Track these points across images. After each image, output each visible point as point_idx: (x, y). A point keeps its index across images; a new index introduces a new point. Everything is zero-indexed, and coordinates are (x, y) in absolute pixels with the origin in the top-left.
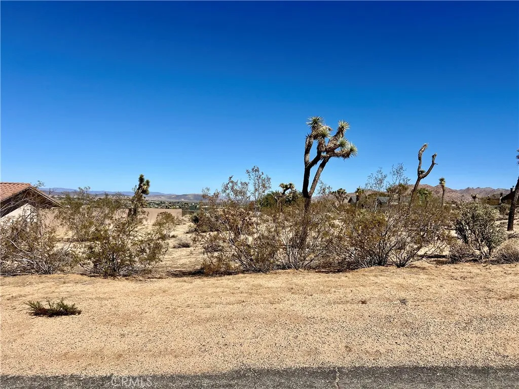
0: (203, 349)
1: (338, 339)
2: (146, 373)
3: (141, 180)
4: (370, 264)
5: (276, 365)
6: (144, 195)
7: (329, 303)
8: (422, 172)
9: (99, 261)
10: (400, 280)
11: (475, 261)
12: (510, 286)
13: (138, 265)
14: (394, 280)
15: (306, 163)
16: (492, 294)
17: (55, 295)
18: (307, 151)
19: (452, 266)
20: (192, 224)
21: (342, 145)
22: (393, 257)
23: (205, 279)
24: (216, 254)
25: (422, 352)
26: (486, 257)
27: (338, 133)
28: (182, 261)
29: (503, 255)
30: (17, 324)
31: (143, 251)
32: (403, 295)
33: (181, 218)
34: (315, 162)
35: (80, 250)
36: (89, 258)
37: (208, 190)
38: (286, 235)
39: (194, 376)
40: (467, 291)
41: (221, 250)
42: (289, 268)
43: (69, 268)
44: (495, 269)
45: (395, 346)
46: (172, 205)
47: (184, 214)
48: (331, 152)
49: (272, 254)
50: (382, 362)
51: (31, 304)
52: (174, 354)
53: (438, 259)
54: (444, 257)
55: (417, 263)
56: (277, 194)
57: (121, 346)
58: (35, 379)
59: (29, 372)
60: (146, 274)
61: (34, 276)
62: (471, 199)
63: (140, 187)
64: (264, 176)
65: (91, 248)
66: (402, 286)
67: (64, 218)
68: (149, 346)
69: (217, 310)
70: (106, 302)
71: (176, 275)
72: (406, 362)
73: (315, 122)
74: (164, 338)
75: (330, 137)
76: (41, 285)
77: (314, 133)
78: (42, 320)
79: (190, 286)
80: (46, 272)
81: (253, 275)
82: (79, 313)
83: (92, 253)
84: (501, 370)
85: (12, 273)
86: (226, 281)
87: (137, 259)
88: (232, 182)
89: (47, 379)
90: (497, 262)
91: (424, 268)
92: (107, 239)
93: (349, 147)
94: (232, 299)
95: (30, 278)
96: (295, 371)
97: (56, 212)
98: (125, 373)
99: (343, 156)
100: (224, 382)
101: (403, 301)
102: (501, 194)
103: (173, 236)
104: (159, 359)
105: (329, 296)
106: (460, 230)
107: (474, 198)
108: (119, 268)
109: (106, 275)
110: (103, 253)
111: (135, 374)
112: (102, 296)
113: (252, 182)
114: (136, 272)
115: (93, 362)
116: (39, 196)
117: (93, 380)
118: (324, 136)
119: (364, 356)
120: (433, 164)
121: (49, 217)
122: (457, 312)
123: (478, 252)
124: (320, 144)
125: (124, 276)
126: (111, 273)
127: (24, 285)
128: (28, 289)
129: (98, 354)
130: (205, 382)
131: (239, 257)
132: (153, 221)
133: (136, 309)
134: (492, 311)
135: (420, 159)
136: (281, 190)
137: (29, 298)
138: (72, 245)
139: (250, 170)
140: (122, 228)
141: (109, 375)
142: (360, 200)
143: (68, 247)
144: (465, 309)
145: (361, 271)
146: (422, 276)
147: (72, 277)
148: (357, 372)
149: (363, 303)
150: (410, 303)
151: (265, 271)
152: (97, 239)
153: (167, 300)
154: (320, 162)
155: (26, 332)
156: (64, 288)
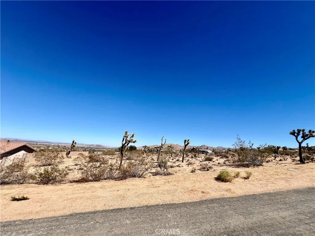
13: (57, 180)
15: (122, 144)
17: (22, 192)
18: (123, 141)
30: (5, 205)
48: (129, 141)
51: (12, 198)
60: (60, 182)
61: (16, 185)
71: (71, 182)
73: (126, 132)
76: (18, 189)
77: (126, 136)
78: (15, 202)
80: (21, 184)
82: (29, 199)
93: (135, 140)
95: (14, 186)
108: (50, 181)
109: (44, 184)
112: (40, 192)
114: (56, 182)
124: (126, 139)
125: (51, 184)
126: (47, 183)
127: (11, 189)
128: (13, 191)
151: (99, 181)
155: (8, 207)
156: (27, 190)
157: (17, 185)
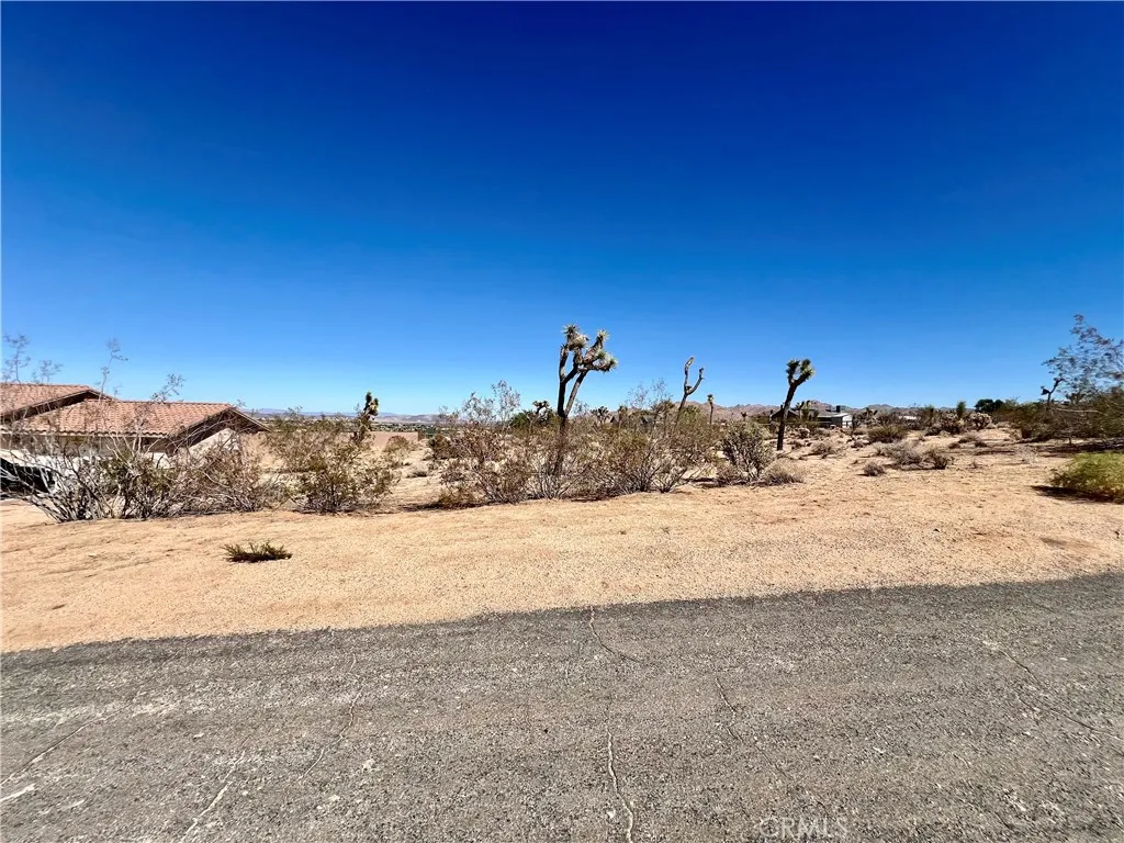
0: (439, 592)
1: (594, 575)
2: (370, 623)
3: (369, 398)
4: (631, 490)
5: (524, 606)
6: (372, 416)
7: (585, 535)
8: (689, 388)
9: (315, 494)
10: (664, 507)
11: (743, 483)
12: (778, 509)
13: (362, 498)
14: (656, 508)
15: (561, 377)
16: (759, 519)
17: (259, 536)
18: (562, 364)
19: (719, 490)
20: (430, 450)
21: (601, 357)
22: (656, 482)
23: (443, 512)
24: (457, 483)
25: (685, 584)
26: (754, 479)
27: (597, 344)
28: (415, 494)
29: (772, 477)
30: (212, 573)
31: (369, 481)
32: (665, 523)
33: (416, 442)
34: (571, 376)
35: (292, 482)
36: (303, 492)
37: (446, 408)
38: (539, 461)
39: (428, 625)
40: (734, 516)
41: (462, 479)
42: (542, 497)
43: (279, 503)
44: (763, 491)
45: (656, 580)
46: (406, 428)
47: (420, 438)
48: (589, 364)
49: (523, 482)
50: (642, 598)
51: (228, 548)
52: (404, 600)
53: (705, 483)
54: (711, 480)
55: (682, 488)
56: (530, 413)
57: (339, 594)
58: (231, 638)
59: (225, 630)
60: (373, 508)
61: (233, 515)
62: (741, 417)
63: (367, 406)
64: (511, 393)
65: (304, 479)
66: (665, 512)
67: (274, 445)
68: (374, 592)
69: (455, 547)
70: (323, 543)
71: (409, 510)
72: (668, 596)
73: (571, 330)
74: (392, 582)
75: (588, 347)
76: (243, 525)
77: (570, 343)
78: (243, 566)
79: (425, 521)
80: (249, 510)
81: (500, 507)
82: (289, 556)
83: (306, 487)
84: (766, 599)
85: (208, 512)
86: (468, 513)
87: (362, 491)
88: (474, 399)
89: (247, 637)
90: (765, 484)
91: (690, 493)
92: (324, 468)
93: (609, 359)
94: (474, 534)
95: (227, 517)
96: (545, 612)
97: (263, 437)
98: (345, 625)
99: (602, 369)
100: (463, 629)
101: (666, 530)
102: (772, 412)
103: (407, 464)
104: (386, 608)
105: (585, 527)
106: (728, 451)
107: (744, 415)
108: (340, 502)
109: (323, 511)
110: (320, 485)
111: (358, 626)
112: (318, 535)
113: (498, 398)
114: (361, 506)
115: (306, 613)
116: (240, 417)
117: (305, 635)
118: (581, 346)
119: (622, 593)
120: (701, 379)
121: (253, 444)
122: (722, 539)
123: (746, 474)
124: (576, 356)
125: (347, 511)
126: (330, 509)
127: (221, 525)
128: (226, 530)
129: (313, 604)
130: (441, 631)
131: (483, 486)
132: (383, 447)
133: (360, 550)
134: (758, 537)
135: (686, 373)
136: (535, 409)
137: (227, 541)
138: (281, 476)
139: (496, 384)
140: (343, 455)
141: (325, 628)
142: (623, 419)
143: (276, 479)
144: (730, 535)
145: (621, 499)
146: (688, 501)
147: (281, 514)
148: (615, 610)
149: (623, 533)
150: (673, 531)
151: (515, 501)
152: (312, 469)
153: (398, 538)
154: (577, 376)
155: (222, 581)
156: (271, 528)
157: (236, 516)
